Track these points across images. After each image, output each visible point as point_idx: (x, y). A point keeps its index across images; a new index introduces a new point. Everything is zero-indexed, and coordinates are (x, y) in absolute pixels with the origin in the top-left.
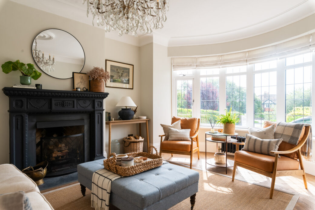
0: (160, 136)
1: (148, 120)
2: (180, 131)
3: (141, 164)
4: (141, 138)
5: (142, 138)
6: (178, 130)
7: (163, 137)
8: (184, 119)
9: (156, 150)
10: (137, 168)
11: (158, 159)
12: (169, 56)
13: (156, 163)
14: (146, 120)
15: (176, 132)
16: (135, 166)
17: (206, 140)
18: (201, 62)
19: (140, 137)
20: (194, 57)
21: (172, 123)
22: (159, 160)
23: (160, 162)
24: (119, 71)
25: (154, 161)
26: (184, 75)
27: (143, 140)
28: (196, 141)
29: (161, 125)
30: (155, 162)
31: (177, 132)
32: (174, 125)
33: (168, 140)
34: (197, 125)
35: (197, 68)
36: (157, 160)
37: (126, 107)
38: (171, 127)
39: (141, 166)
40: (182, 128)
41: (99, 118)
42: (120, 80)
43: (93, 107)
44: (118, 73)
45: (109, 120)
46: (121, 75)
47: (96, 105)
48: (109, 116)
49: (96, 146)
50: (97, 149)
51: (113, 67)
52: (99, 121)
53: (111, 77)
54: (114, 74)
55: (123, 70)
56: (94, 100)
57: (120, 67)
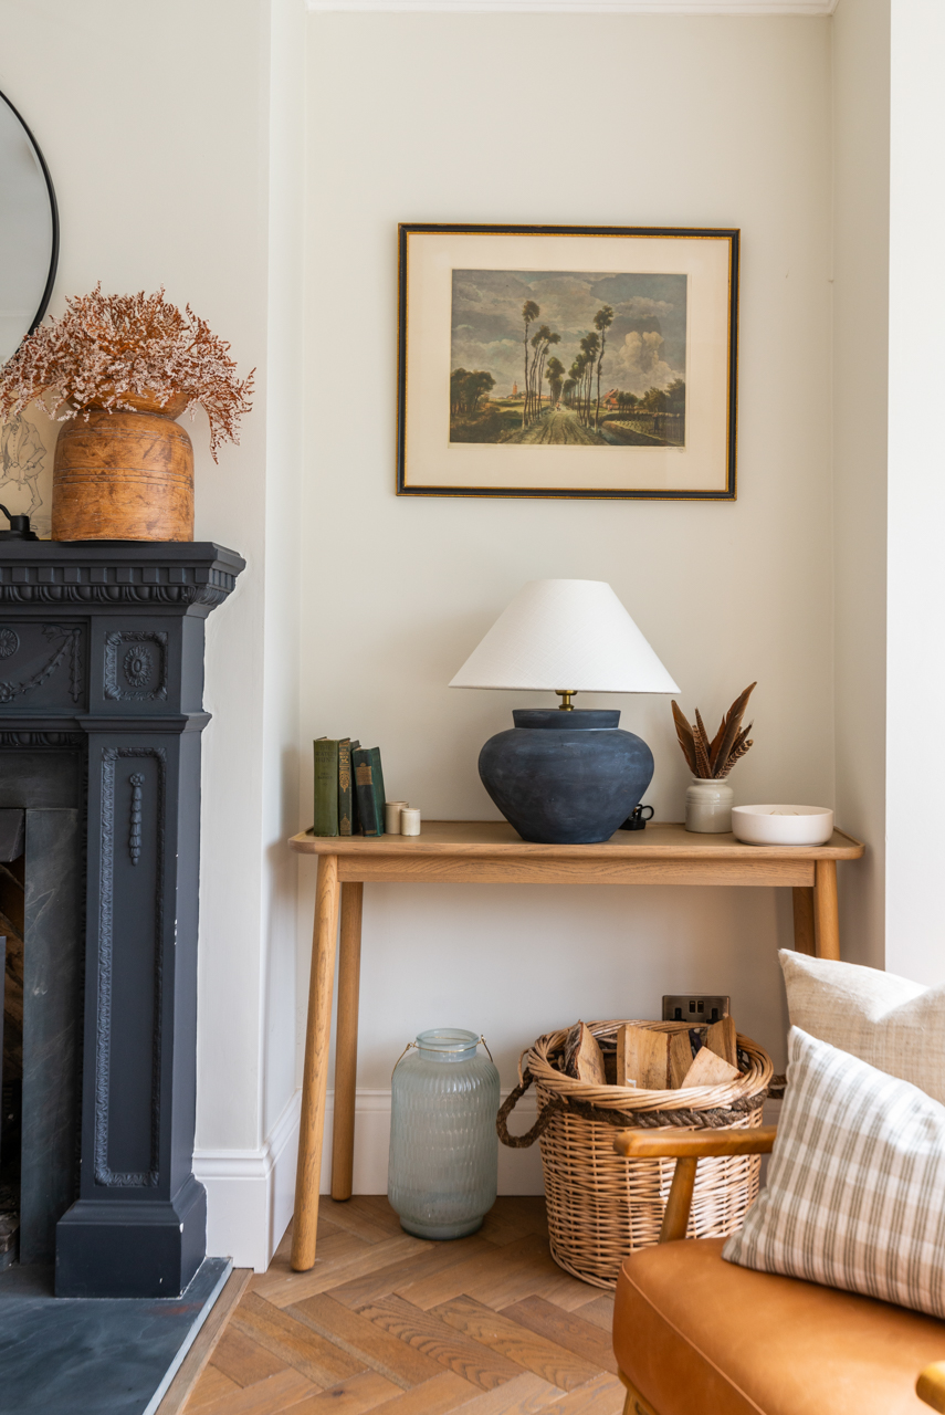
24: (548, 316)
37: (563, 694)
41: (138, 806)
42: (571, 413)
43: (76, 691)
44: (535, 342)
45: (359, 829)
46: (582, 353)
47: (108, 675)
48: (360, 783)
49: (94, 1087)
50: (102, 1112)
51: (480, 285)
52: (137, 830)
53: (463, 395)
54: (499, 353)
55: (599, 305)
56: (86, 622)
57: (566, 279)
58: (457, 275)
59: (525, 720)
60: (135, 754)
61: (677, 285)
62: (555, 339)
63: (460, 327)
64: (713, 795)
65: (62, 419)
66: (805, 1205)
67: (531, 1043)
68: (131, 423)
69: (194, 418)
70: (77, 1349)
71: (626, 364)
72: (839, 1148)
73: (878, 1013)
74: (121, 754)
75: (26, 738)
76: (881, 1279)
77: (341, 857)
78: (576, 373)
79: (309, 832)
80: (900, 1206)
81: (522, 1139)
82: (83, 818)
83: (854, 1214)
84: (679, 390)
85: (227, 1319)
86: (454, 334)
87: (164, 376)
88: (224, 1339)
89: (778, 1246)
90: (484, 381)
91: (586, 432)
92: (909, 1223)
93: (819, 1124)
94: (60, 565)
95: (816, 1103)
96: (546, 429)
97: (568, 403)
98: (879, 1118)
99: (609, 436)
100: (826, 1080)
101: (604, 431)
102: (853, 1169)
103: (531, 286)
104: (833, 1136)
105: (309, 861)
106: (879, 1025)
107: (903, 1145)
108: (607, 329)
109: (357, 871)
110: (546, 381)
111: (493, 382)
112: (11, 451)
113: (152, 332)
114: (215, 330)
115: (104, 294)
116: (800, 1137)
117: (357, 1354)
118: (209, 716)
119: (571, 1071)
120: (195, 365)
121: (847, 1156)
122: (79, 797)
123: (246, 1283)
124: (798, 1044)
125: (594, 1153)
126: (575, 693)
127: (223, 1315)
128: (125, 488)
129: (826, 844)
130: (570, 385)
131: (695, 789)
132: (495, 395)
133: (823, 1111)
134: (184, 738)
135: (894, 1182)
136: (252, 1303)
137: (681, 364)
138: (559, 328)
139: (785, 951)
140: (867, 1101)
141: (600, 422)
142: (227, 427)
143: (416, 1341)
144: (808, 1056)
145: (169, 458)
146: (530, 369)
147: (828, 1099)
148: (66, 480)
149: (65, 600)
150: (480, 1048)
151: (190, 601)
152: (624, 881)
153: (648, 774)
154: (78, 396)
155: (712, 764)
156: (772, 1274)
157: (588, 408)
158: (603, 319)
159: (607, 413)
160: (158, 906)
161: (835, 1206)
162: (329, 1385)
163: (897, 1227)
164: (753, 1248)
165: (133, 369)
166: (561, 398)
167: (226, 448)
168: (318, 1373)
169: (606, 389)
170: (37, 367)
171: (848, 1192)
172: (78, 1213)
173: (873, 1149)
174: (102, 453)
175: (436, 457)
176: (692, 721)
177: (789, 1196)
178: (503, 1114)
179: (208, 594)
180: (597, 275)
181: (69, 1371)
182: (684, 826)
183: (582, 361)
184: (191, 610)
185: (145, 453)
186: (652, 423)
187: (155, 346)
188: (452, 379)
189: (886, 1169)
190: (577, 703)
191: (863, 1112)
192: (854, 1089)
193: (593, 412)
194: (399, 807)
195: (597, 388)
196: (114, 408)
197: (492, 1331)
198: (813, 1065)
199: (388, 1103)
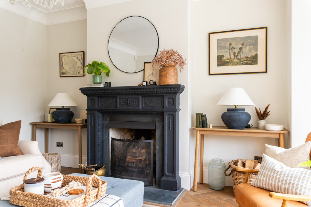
24: (233, 45)
37: (235, 106)
41: (171, 122)
42: (237, 60)
43: (162, 106)
44: (231, 49)
45: (203, 127)
46: (239, 50)
47: (166, 104)
48: (203, 120)
49: (165, 161)
50: (166, 165)
51: (222, 41)
52: (171, 125)
53: (219, 59)
54: (225, 52)
55: (242, 42)
56: (163, 96)
57: (236, 39)
58: (218, 40)
59: (229, 110)
60: (170, 115)
61: (256, 38)
62: (234, 48)
63: (219, 48)
64: (262, 123)
65: (160, 68)
66: (262, 177)
67: (230, 161)
68: (169, 68)
69: (178, 66)
70: (163, 195)
71: (247, 52)
72: (268, 170)
73: (277, 153)
74: (168, 115)
75: (156, 112)
76: (273, 188)
77: (200, 130)
78: (238, 54)
79: (195, 127)
80: (276, 178)
81: (228, 175)
82: (163, 124)
83: (269, 179)
84: (256, 55)
85: (184, 195)
86: (218, 49)
87: (173, 61)
88: (183, 197)
89: (258, 183)
90: (223, 56)
91: (240, 63)
92: (277, 180)
93: (265, 166)
94: (160, 88)
95: (265, 164)
96: (233, 63)
97: (237, 59)
98: (274, 166)
99: (244, 64)
100: (267, 161)
101: (243, 63)
102: (269, 173)
103: (230, 40)
104: (267, 168)
105: (195, 131)
106: (277, 154)
107: (277, 170)
108: (244, 46)
109: (203, 133)
110: (233, 56)
111: (224, 56)
112: (153, 73)
113: (172, 55)
114: (180, 54)
115: (165, 50)
116: (262, 168)
117: (202, 202)
118: (180, 109)
119: (237, 165)
120: (177, 59)
121: (269, 171)
122: (163, 121)
123: (187, 191)
124: (264, 156)
125: (240, 178)
126: (237, 106)
127: (183, 195)
128: (168, 77)
129: (282, 131)
130: (237, 56)
131: (259, 122)
132: (224, 58)
133: (266, 165)
134: (177, 113)
135: (275, 175)
136: (187, 194)
137: (257, 51)
138: (235, 46)
139: (266, 144)
140: (273, 164)
141: (242, 61)
142: (182, 67)
143: (211, 202)
144: (265, 158)
145: (174, 72)
146: (230, 54)
147: (267, 163)
148: (160, 76)
149: (161, 93)
150: (222, 162)
151: (177, 93)
152: (245, 136)
153: (250, 119)
154: (162, 65)
155: (262, 117)
156: (258, 187)
157: (240, 59)
158: (243, 44)
159: (244, 60)
160: (173, 136)
161: (267, 178)
162: (198, 205)
163: (275, 181)
164: (255, 184)
165: (169, 60)
166: (236, 58)
167: (182, 70)
168: (196, 203)
169: (243, 56)
170: (157, 61)
171: (268, 176)
172: (163, 178)
173: (273, 170)
174: (165, 72)
175: (215, 69)
176: (259, 110)
177: (260, 176)
178: (225, 171)
179: (180, 92)
180: (241, 37)
181: (162, 197)
182: (257, 128)
183: (239, 52)
184: (177, 94)
185: (171, 72)
186: (252, 61)
187: (172, 57)
188: (217, 56)
189: (274, 173)
190: (238, 107)
191: (272, 165)
192: (271, 162)
193: (241, 60)
194: (209, 123)
195: (242, 56)
196: (167, 66)
197: (222, 202)
198: (265, 159)
199: (208, 170)
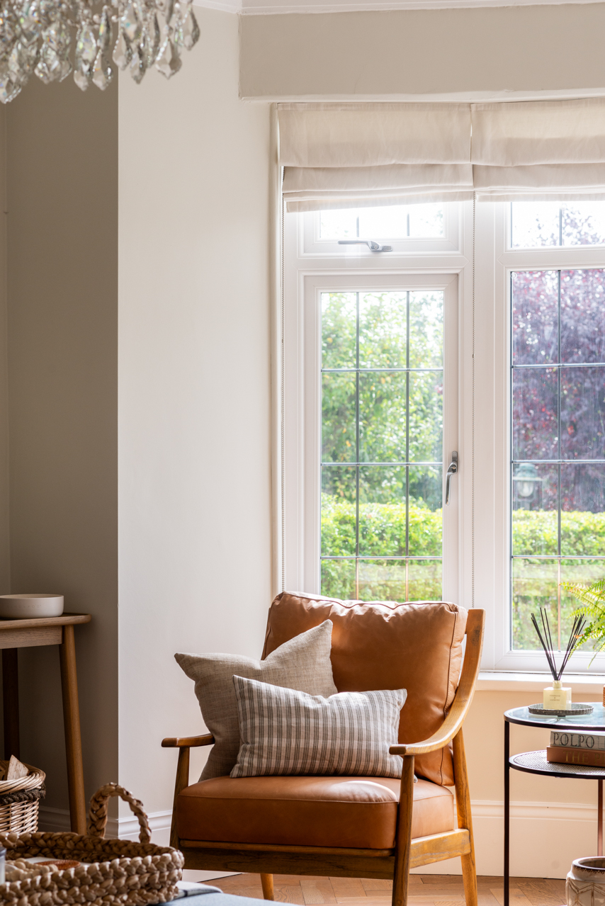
0: (167, 743)
1: (77, 627)
2: (325, 702)
3: (49, 881)
4: (24, 770)
5: (30, 774)
6: (306, 700)
7: (194, 751)
8: (359, 611)
9: (138, 813)
10: (26, 899)
11: (149, 858)
12: (248, 88)
13: (136, 878)
14: (63, 628)
15: (289, 715)
16: (12, 888)
17: (508, 765)
18: (512, 147)
19: (14, 760)
20: (460, 105)
21: (270, 646)
22: (159, 865)
23: (162, 876)
25: (128, 869)
26: (375, 249)
27: (37, 781)
28: (446, 779)
29: (181, 659)
30: (129, 876)
31: (298, 708)
32: (282, 660)
33: (235, 772)
34: (458, 662)
35: (481, 191)
36: (145, 863)
38: (258, 675)
39: (50, 894)
40: (343, 682)
